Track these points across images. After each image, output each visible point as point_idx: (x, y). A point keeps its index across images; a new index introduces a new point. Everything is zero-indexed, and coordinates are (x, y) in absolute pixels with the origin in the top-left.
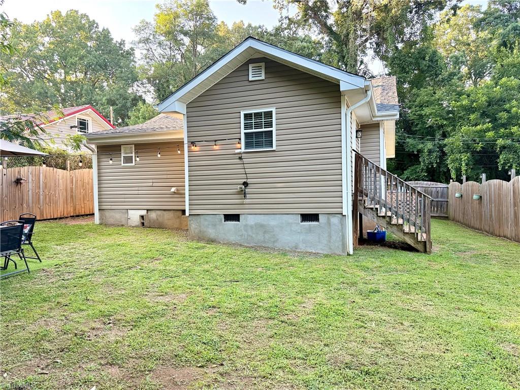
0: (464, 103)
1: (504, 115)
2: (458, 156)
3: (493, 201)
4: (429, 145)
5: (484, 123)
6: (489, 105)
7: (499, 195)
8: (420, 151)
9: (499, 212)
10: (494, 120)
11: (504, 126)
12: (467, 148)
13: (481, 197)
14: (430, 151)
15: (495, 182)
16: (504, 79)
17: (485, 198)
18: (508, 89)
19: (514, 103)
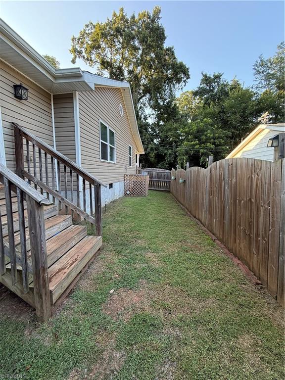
0: (186, 130)
1: (204, 137)
2: (182, 157)
3: (192, 186)
4: (170, 151)
5: (195, 141)
6: (198, 132)
7: (197, 181)
8: (166, 154)
9: (196, 196)
10: (199, 140)
11: (203, 143)
12: (187, 153)
13: (185, 181)
14: (170, 154)
15: (196, 168)
16: (205, 119)
17: (187, 182)
18: (207, 124)
19: (209, 131)
